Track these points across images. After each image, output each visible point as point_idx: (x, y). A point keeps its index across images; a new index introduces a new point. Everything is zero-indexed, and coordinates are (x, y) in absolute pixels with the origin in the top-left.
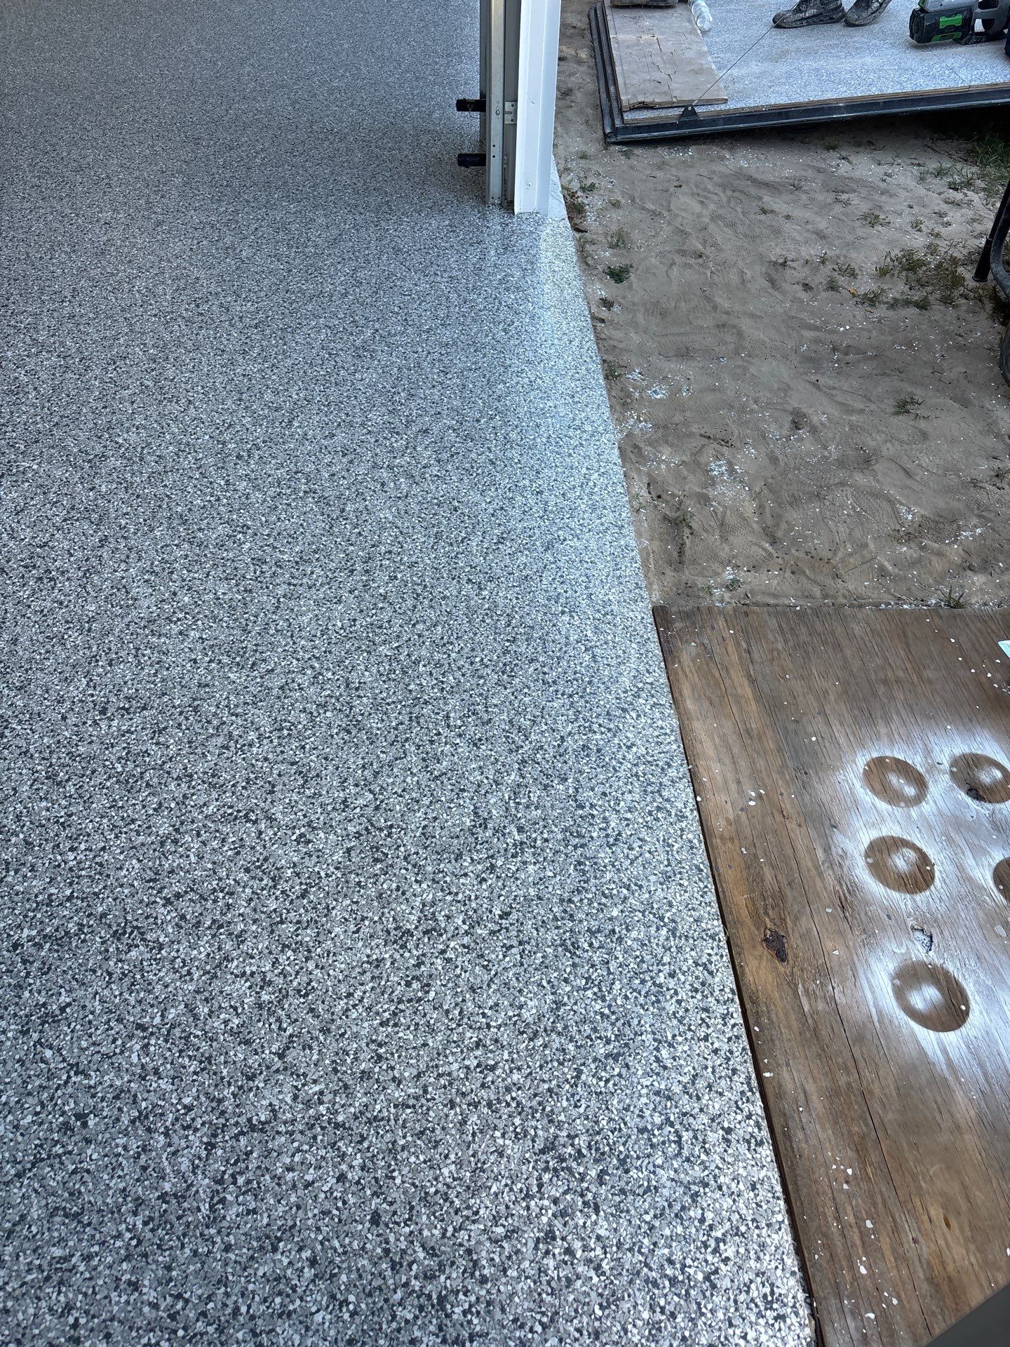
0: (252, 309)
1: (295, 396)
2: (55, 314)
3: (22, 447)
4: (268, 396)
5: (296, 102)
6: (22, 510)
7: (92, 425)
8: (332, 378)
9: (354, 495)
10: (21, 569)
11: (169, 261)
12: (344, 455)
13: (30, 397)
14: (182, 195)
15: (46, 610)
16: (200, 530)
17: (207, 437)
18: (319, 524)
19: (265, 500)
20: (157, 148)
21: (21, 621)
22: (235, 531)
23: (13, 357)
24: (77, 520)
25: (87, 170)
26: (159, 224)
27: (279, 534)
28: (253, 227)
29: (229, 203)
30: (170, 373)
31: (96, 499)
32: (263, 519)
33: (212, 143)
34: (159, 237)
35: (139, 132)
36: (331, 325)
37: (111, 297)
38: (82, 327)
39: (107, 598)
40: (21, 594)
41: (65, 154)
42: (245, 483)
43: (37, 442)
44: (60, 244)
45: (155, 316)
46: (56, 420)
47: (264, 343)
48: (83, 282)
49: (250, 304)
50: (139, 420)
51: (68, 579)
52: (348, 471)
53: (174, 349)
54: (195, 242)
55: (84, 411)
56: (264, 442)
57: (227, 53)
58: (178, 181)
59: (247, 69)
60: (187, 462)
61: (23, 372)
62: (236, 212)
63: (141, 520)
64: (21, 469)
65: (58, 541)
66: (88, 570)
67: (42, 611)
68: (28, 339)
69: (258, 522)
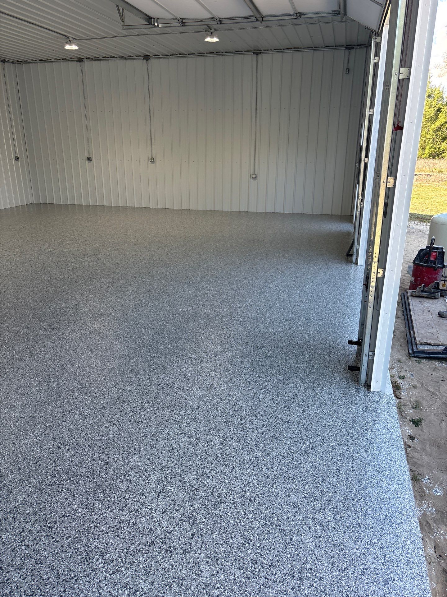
0: (261, 424)
1: (275, 472)
2: (190, 416)
3: (169, 479)
4: (265, 470)
5: (285, 330)
6: (165, 511)
7: (195, 473)
8: (291, 465)
9: (297, 532)
10: (160, 543)
11: (232, 397)
12: (294, 508)
13: (175, 455)
14: (240, 367)
15: (166, 569)
16: (232, 537)
17: (239, 487)
18: (281, 545)
19: (259, 527)
20: (233, 345)
21: (157, 572)
22: (245, 541)
23: (172, 434)
24: (184, 521)
25: (208, 352)
26: (231, 379)
27: (263, 547)
28: (265, 385)
29: (257, 373)
30: (227, 452)
31: (193, 512)
32: (258, 537)
33: (253, 345)
34: (230, 385)
35: (227, 338)
36: (292, 437)
37: (210, 411)
38: (198, 424)
39: (190, 568)
40: (158, 557)
41: (202, 345)
42: (252, 515)
43: (175, 477)
44: (195, 384)
45: (225, 422)
46: (183, 468)
47: (265, 442)
48: (201, 403)
49: (261, 422)
50: (213, 474)
51: (177, 553)
52: (295, 517)
53: (230, 440)
54: (243, 389)
55: (194, 465)
56: (261, 494)
57: (261, 307)
58: (239, 361)
59: (268, 314)
60: (230, 499)
61: (174, 442)
62: (259, 377)
63: (209, 527)
64: (167, 490)
65: (176, 531)
66: (185, 550)
67: (165, 569)
68: (178, 427)
69: (255, 538)
